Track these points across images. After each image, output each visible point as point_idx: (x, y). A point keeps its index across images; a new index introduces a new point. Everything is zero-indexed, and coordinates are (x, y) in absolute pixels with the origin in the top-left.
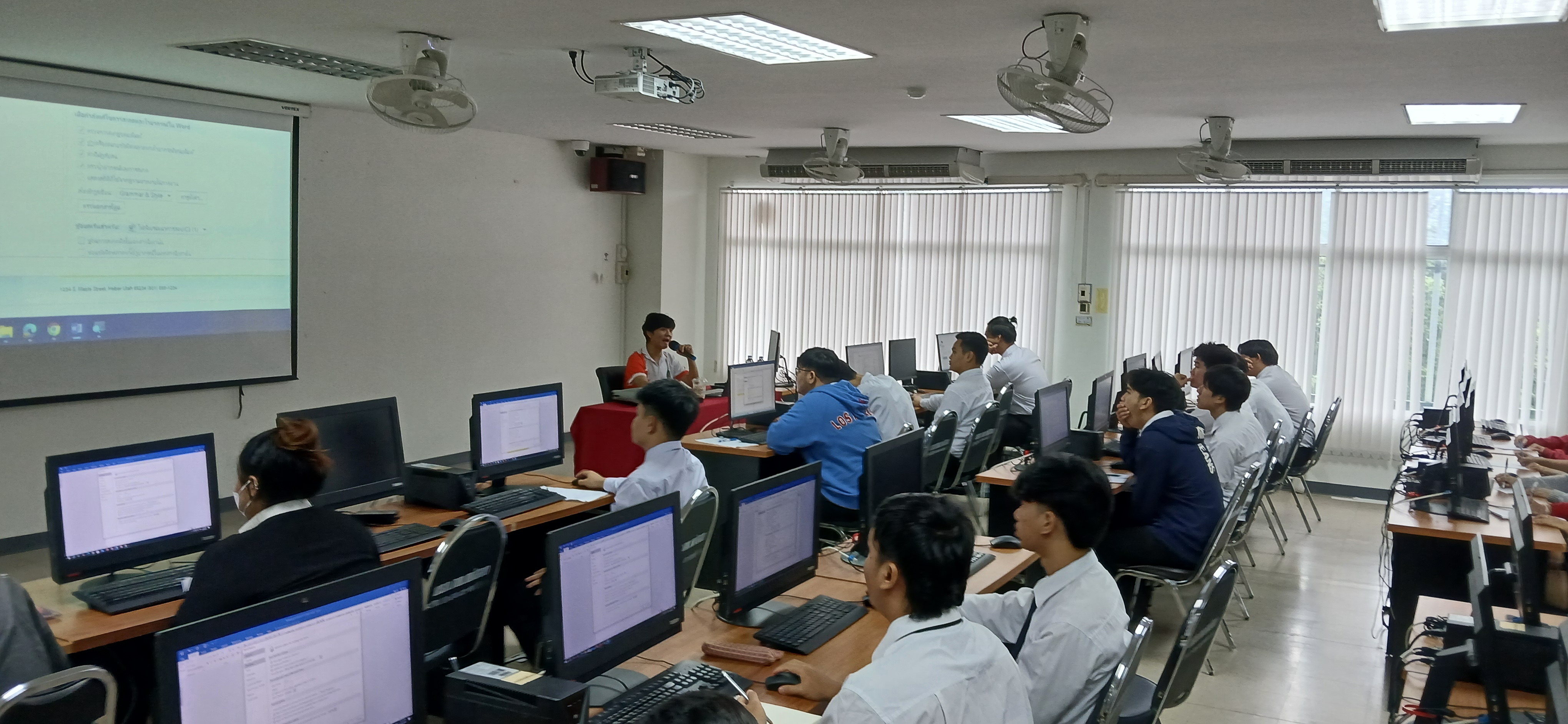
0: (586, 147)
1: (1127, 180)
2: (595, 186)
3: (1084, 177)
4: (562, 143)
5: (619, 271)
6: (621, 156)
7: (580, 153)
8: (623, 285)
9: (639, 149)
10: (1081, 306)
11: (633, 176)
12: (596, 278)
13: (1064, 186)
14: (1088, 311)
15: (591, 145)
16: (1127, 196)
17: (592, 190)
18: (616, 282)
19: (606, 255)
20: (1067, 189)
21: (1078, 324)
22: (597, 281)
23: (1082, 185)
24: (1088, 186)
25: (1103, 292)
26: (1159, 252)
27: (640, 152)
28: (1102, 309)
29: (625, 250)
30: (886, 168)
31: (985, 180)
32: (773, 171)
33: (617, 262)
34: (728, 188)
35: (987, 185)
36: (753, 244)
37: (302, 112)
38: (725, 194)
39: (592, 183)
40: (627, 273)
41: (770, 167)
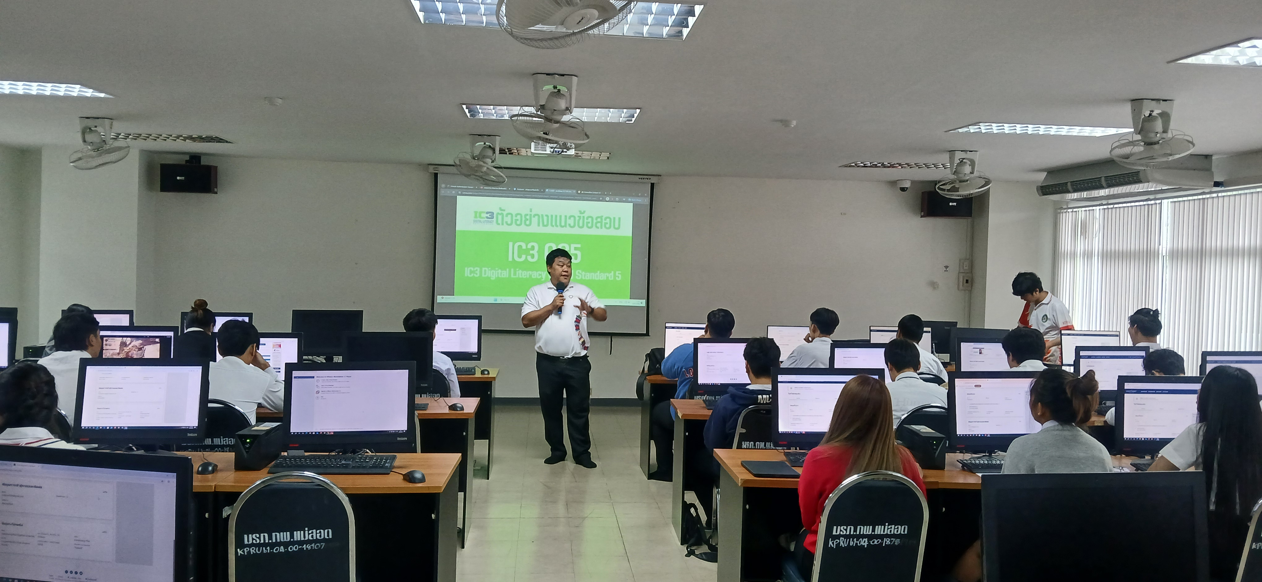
0: (907, 185)
2: (923, 214)
4: (893, 183)
5: (961, 280)
7: (903, 189)
8: (966, 290)
11: (951, 204)
12: (933, 285)
15: (913, 182)
17: (922, 217)
18: (958, 290)
19: (946, 267)
22: (934, 288)
29: (966, 263)
31: (1213, 183)
32: (1045, 190)
33: (959, 273)
34: (1062, 208)
35: (1223, 189)
36: (1073, 255)
37: (654, 180)
38: (1060, 213)
39: (921, 212)
40: (967, 281)
41: (1042, 187)
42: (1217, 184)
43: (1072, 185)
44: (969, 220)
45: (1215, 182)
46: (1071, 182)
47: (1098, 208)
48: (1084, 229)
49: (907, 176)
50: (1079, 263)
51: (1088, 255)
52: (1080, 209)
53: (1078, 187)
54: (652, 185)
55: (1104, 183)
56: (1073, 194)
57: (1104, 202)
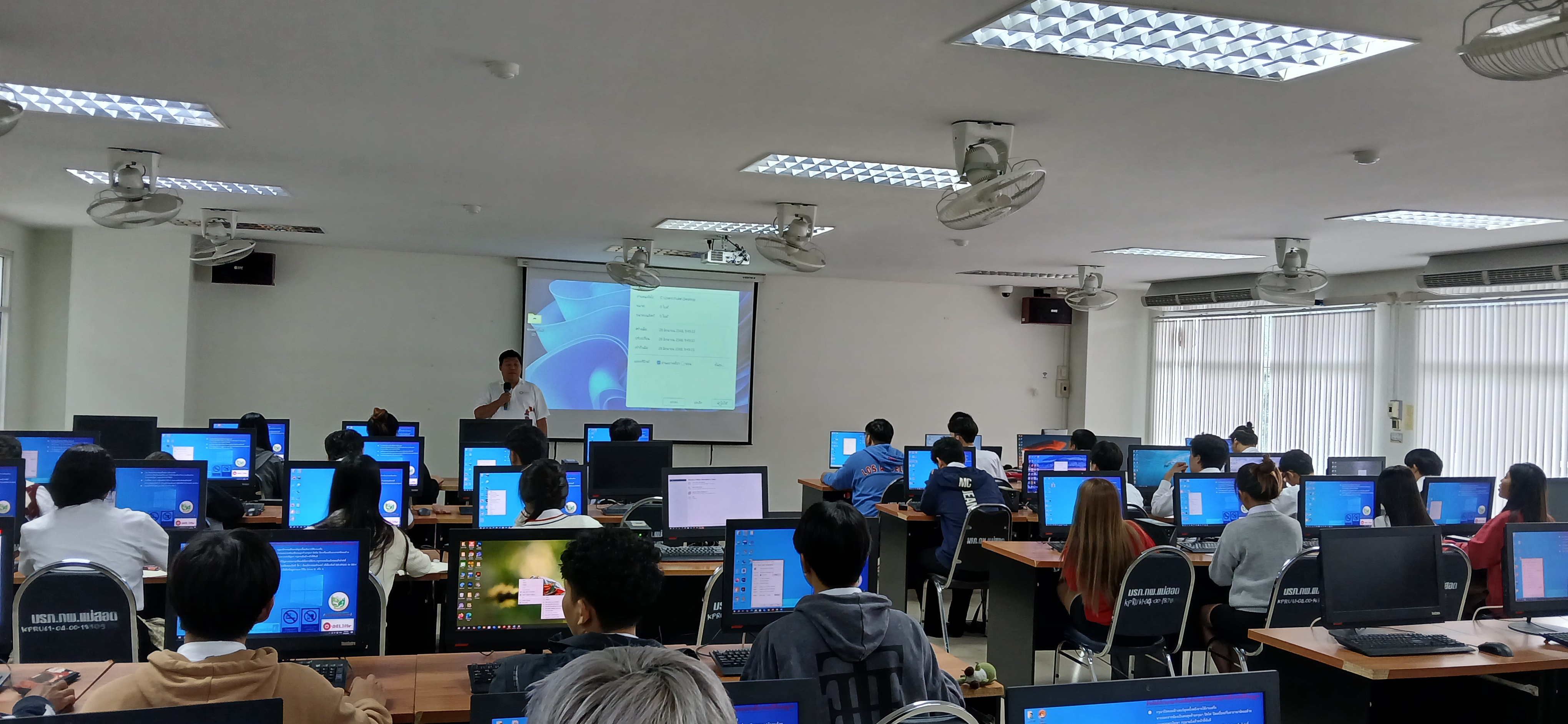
0: (1009, 290)
1: (1422, 299)
2: (1024, 320)
3: (1393, 295)
4: (995, 288)
5: (1059, 387)
6: (1049, 295)
7: (1005, 295)
8: (1065, 399)
9: (1059, 289)
10: (1393, 422)
11: (1052, 311)
12: (1033, 392)
13: (1377, 304)
14: (1398, 428)
15: (1015, 288)
16: (1422, 312)
17: (1023, 323)
18: (1056, 396)
19: (1045, 374)
20: (1380, 309)
21: (1392, 440)
22: (1034, 395)
23: (1394, 303)
24: (1397, 304)
25: (1410, 409)
26: (1450, 369)
27: (1060, 291)
28: (1410, 426)
29: (1064, 371)
30: (1213, 294)
31: (1314, 302)
32: (1150, 301)
33: (1057, 380)
34: (1158, 317)
35: (1323, 307)
36: (1171, 365)
37: (758, 279)
38: (1157, 322)
39: (1022, 318)
40: (1065, 389)
41: (1147, 298)
42: (1318, 302)
43: (1180, 298)
44: (1067, 326)
45: (1316, 300)
46: (1179, 295)
47: (1197, 319)
48: (1181, 339)
49: (1010, 283)
50: (1177, 371)
51: (1189, 365)
52: (1178, 320)
53: (1186, 300)
54: (756, 284)
55: (1214, 299)
56: (1179, 307)
57: (1204, 314)
